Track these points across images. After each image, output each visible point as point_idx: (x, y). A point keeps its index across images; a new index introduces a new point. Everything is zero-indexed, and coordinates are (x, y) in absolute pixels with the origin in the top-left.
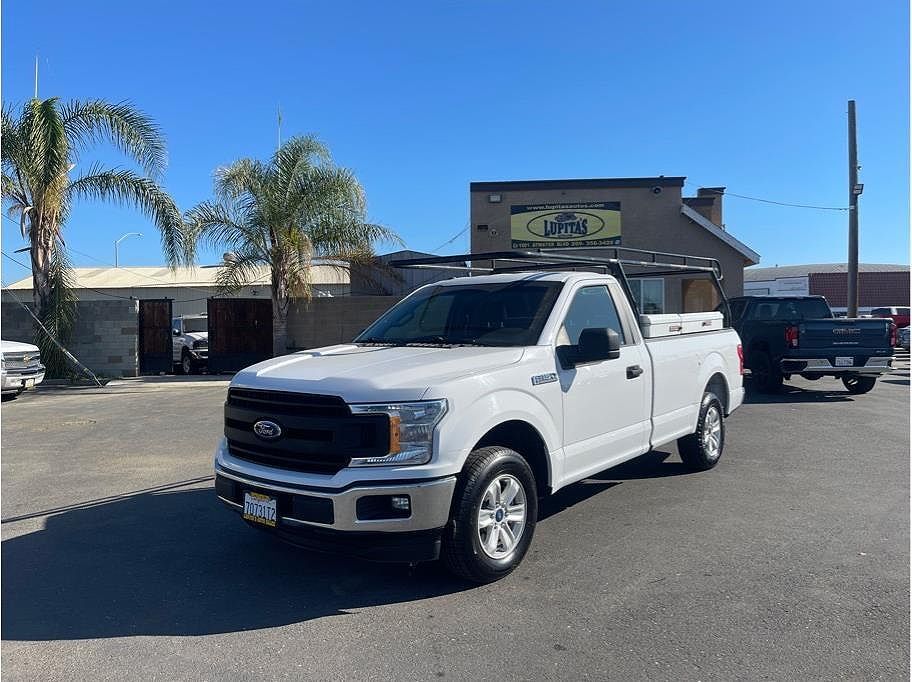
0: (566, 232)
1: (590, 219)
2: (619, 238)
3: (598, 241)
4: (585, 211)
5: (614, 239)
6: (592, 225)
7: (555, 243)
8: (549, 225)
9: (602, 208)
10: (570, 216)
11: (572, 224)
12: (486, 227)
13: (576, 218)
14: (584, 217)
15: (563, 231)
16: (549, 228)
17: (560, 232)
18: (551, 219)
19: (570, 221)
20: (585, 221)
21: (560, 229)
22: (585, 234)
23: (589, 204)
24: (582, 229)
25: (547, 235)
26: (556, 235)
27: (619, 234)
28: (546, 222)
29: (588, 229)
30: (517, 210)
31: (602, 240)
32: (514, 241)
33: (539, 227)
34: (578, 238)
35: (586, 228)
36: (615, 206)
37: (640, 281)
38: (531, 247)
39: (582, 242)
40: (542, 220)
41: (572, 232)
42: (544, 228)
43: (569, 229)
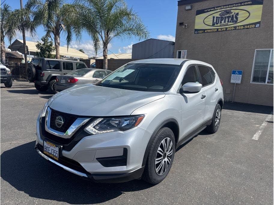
0: (225, 22)
1: (241, 12)
2: (259, 23)
3: (244, 26)
4: (238, 8)
5: (255, 24)
6: (242, 15)
7: (218, 29)
8: (215, 19)
9: (248, 5)
10: (228, 12)
11: (229, 17)
12: (183, 23)
13: (232, 13)
14: (237, 11)
15: (223, 22)
16: (215, 21)
17: (221, 23)
18: (217, 15)
19: (228, 15)
20: (238, 14)
21: (221, 20)
23: (241, 3)
24: (235, 19)
25: (213, 25)
26: (219, 25)
27: (260, 20)
28: (214, 17)
30: (199, 12)
31: (247, 25)
32: (196, 30)
33: (210, 21)
34: (232, 25)
35: (237, 18)
37: (270, 50)
38: (204, 32)
39: (234, 27)
40: (211, 17)
41: (228, 22)
42: (212, 22)
43: (227, 20)
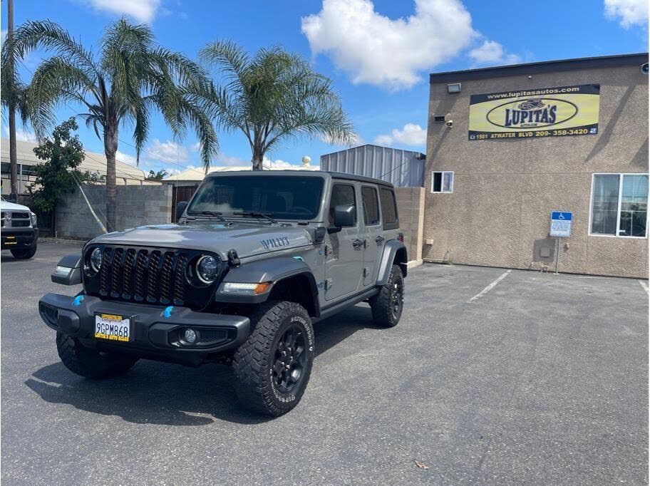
0: (531, 121)
1: (559, 105)
2: (595, 126)
3: (568, 130)
4: (553, 96)
5: (589, 127)
6: (563, 112)
7: (517, 133)
8: (511, 114)
9: (574, 92)
10: (537, 103)
11: (538, 112)
12: (442, 118)
13: (543, 105)
14: (552, 103)
15: (526, 120)
16: (511, 118)
17: (523, 121)
18: (514, 107)
19: (536, 109)
20: (554, 108)
21: (523, 118)
22: (552, 122)
23: (559, 89)
24: (549, 116)
25: (508, 125)
26: (519, 125)
27: (596, 122)
28: (508, 111)
29: (557, 117)
30: (476, 99)
31: (574, 129)
32: (471, 133)
33: (500, 117)
34: (544, 127)
35: (553, 115)
36: (594, 89)
37: (619, 176)
38: (489, 138)
39: (549, 131)
40: (503, 109)
41: (537, 121)
42: (505, 119)
43: (534, 117)
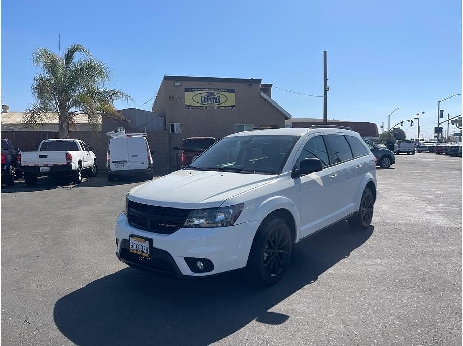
0: (211, 102)
1: (221, 96)
2: (234, 106)
3: (225, 107)
4: (219, 92)
5: (232, 106)
6: (222, 99)
7: (206, 107)
8: (203, 98)
9: (226, 92)
10: (212, 94)
11: (213, 98)
12: (173, 98)
13: (215, 96)
14: (218, 95)
15: (209, 101)
16: (203, 100)
18: (204, 95)
20: (219, 97)
22: (219, 103)
23: (221, 89)
25: (202, 103)
26: (206, 103)
27: (234, 104)
28: (201, 97)
29: (221, 101)
30: (188, 90)
31: (227, 106)
32: (187, 105)
33: (198, 99)
34: (216, 105)
35: (219, 100)
36: (232, 91)
38: (195, 108)
39: (218, 107)
40: (199, 96)
41: (213, 102)
42: (200, 100)
43: (212, 100)
